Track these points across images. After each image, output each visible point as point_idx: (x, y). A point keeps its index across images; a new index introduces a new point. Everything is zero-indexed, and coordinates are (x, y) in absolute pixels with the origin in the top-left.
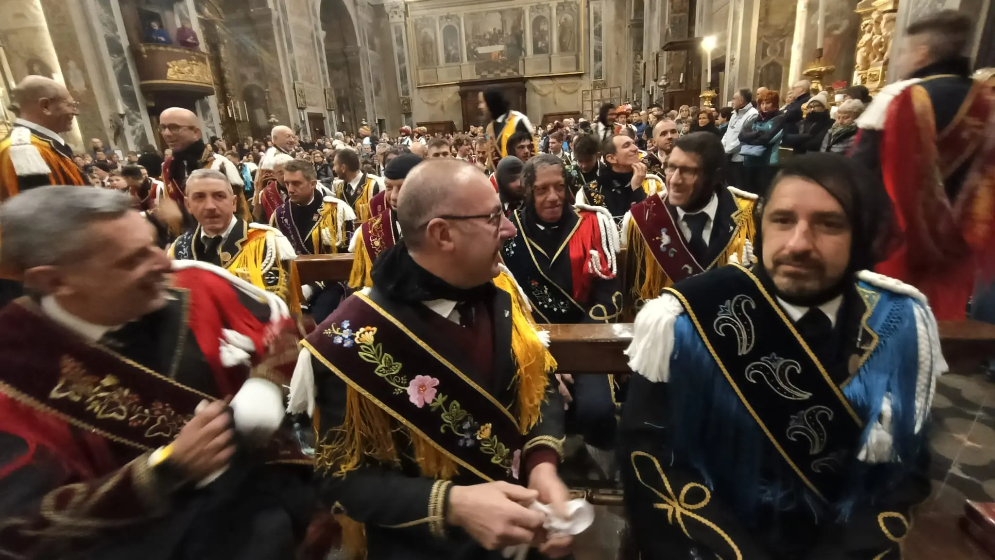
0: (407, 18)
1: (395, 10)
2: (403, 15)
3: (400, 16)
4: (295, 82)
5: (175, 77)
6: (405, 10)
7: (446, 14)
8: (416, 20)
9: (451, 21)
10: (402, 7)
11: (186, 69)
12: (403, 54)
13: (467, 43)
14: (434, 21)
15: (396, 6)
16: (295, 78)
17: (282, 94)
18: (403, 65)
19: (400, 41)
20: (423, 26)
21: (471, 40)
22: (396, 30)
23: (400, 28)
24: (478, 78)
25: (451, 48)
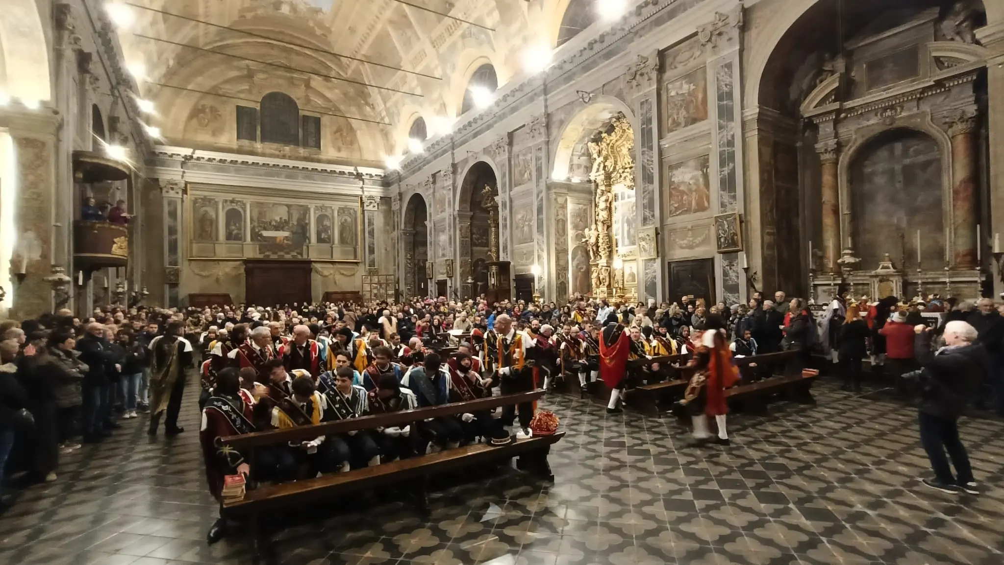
0: (185, 196)
1: (171, 186)
2: (180, 192)
3: (177, 193)
5: (117, 252)
6: (183, 188)
7: (232, 199)
8: (196, 198)
9: (236, 205)
10: (181, 185)
12: (175, 226)
13: (252, 226)
14: (217, 203)
15: (173, 182)
18: (173, 237)
19: (173, 214)
20: (204, 205)
21: (256, 224)
22: (169, 204)
23: (176, 202)
24: (261, 256)
25: (233, 227)
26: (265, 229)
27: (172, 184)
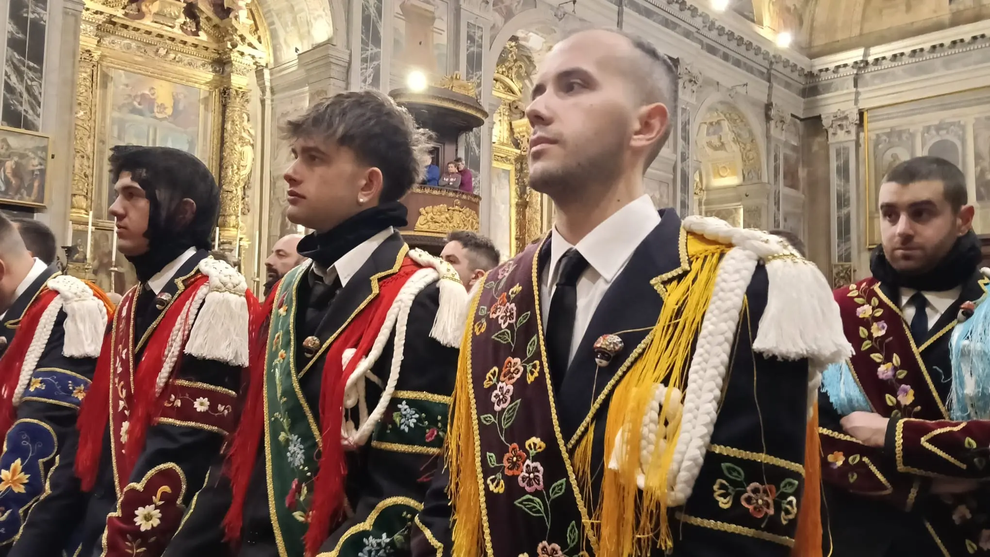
0: (862, 135)
1: (839, 123)
2: (853, 129)
3: (848, 132)
5: (425, 228)
6: (858, 122)
7: (937, 122)
8: (878, 135)
9: (948, 133)
10: (855, 117)
11: (443, 216)
12: (847, 191)
13: (979, 169)
14: (912, 136)
15: (842, 115)
18: (844, 211)
19: (844, 171)
20: (891, 146)
22: (838, 154)
23: (846, 149)
27: (841, 119)
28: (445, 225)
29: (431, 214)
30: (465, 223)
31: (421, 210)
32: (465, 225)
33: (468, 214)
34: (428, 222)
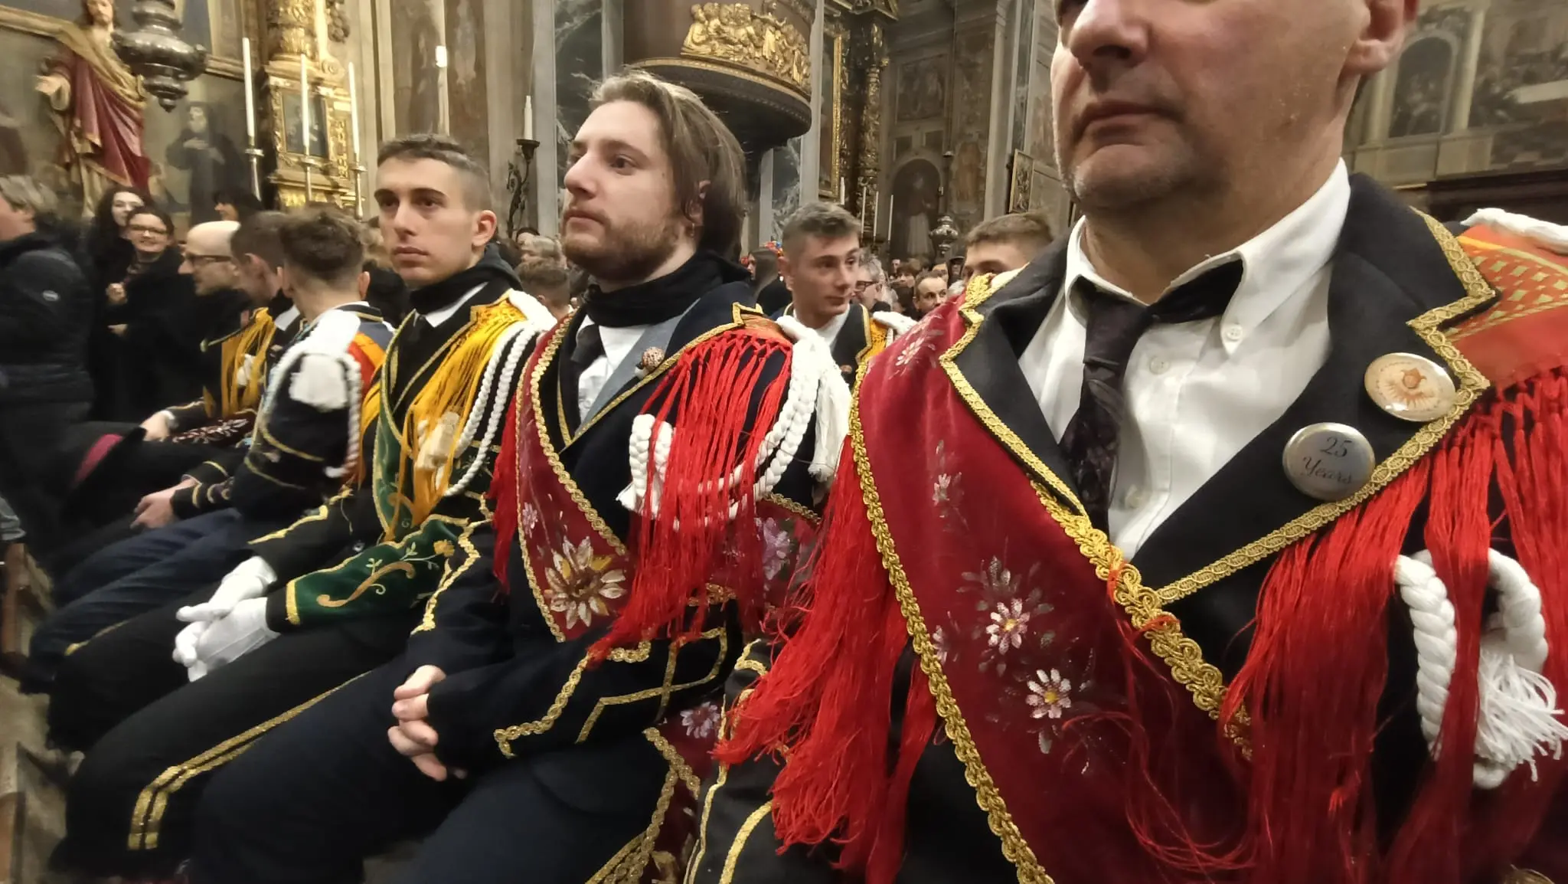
4: (1017, 151)
5: (704, 50)
9: (1438, 27)
11: (742, 32)
16: (1017, 144)
17: (980, 179)
21: (1496, 70)
24: (1502, 167)
25: (1417, 97)
26: (1531, 79)
28: (745, 50)
29: (715, 22)
30: (786, 55)
31: (696, 8)
32: (786, 61)
33: (791, 38)
34: (709, 39)
